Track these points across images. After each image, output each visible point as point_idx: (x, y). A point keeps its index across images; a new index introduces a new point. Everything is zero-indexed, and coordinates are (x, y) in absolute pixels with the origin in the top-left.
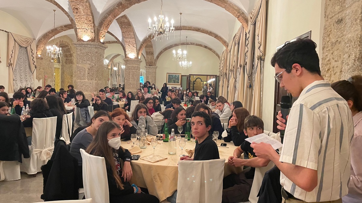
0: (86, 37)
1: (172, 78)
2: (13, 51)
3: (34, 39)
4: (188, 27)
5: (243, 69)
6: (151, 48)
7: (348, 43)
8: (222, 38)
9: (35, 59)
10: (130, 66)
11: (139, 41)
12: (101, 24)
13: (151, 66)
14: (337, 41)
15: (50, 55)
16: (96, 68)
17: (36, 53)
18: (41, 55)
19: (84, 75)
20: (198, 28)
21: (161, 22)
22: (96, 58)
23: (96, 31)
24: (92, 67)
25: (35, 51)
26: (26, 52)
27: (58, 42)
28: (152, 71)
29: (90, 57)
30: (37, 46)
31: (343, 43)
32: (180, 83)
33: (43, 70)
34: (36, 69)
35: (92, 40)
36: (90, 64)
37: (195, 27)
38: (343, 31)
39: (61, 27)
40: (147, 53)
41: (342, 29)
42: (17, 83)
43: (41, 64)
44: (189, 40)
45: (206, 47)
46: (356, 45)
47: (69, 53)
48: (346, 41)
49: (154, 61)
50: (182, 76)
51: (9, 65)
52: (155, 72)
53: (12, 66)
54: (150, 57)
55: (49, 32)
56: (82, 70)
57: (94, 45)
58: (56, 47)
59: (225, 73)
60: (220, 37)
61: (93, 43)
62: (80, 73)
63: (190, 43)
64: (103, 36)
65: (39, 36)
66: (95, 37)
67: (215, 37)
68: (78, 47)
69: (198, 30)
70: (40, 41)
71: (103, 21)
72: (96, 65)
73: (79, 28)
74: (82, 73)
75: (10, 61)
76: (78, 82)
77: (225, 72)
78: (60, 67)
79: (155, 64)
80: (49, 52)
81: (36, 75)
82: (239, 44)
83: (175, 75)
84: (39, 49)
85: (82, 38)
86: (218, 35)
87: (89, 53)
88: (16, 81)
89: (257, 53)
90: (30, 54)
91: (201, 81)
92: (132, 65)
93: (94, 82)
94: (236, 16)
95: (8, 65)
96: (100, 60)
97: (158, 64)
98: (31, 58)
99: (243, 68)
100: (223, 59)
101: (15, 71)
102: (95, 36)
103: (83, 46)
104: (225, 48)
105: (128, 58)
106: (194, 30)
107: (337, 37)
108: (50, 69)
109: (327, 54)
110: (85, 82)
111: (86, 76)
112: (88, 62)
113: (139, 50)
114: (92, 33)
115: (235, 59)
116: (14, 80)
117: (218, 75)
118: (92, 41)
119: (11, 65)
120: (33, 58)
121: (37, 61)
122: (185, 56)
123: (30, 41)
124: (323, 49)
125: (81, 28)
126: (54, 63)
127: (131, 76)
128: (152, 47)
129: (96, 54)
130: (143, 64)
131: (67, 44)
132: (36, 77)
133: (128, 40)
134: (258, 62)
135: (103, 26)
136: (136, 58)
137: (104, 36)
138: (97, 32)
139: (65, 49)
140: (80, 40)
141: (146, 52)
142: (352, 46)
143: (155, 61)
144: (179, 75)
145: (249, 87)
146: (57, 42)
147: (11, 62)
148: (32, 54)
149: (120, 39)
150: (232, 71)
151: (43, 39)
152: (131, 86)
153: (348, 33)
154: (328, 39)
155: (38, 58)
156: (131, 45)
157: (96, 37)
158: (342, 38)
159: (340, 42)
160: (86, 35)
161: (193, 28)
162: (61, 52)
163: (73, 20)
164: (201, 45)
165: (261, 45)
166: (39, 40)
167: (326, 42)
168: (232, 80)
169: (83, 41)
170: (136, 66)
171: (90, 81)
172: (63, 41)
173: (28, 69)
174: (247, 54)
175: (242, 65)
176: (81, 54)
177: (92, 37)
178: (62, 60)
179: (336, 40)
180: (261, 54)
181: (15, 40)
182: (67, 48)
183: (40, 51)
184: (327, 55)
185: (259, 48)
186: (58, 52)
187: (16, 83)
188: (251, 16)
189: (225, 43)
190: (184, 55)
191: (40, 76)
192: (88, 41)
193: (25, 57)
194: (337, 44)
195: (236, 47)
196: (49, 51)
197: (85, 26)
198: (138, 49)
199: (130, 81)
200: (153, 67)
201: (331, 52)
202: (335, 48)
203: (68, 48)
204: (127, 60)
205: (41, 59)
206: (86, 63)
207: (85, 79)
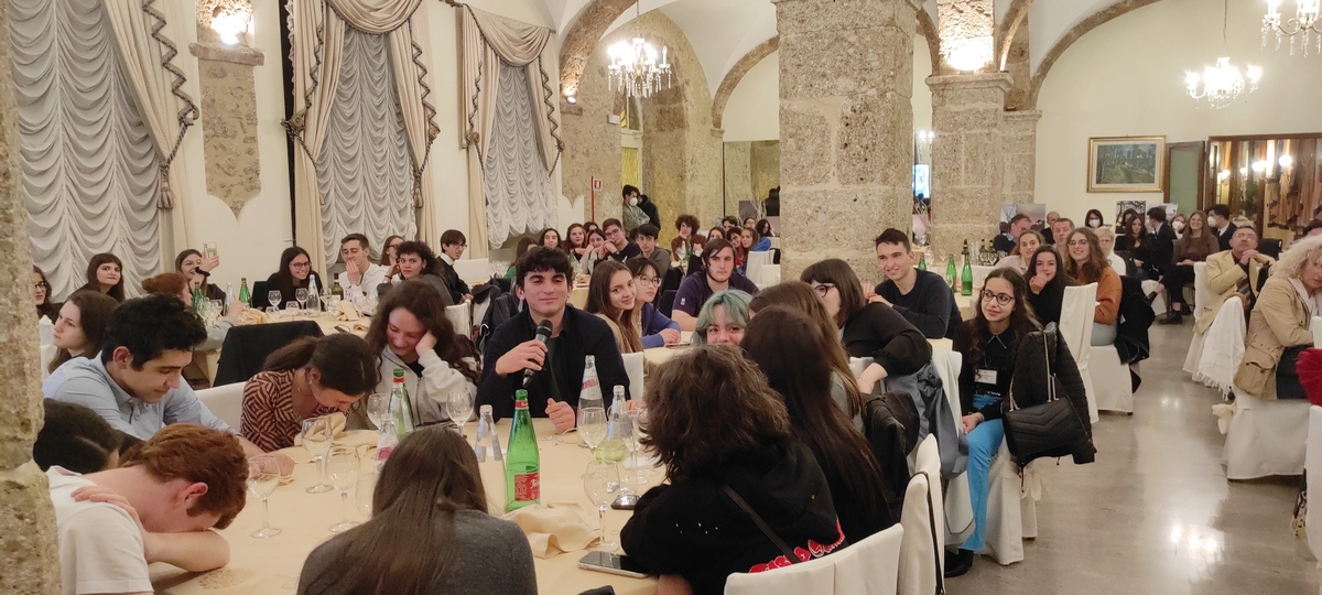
2: (481, 84)
3: (550, 31)
9: (556, 115)
13: (1014, 110)
16: (886, 110)
17: (561, 90)
18: (575, 96)
19: (820, 156)
22: (890, 55)
24: (868, 107)
25: (553, 84)
26: (524, 88)
28: (1020, 135)
29: (851, 51)
30: (563, 61)
32: (1157, 184)
33: (585, 160)
34: (562, 156)
36: (852, 95)
42: (499, 215)
43: (576, 132)
49: (1027, 88)
50: (1171, 149)
51: (469, 143)
52: (1032, 139)
53: (480, 144)
56: (808, 132)
58: (647, 47)
62: (800, 148)
65: (567, 16)
70: (571, 39)
72: (888, 95)
74: (810, 148)
75: (472, 125)
76: (790, 197)
78: (639, 145)
79: (1031, 102)
80: (618, 72)
81: (563, 179)
83: (1135, 146)
84: (569, 70)
87: (846, 34)
88: (494, 205)
90: (539, 93)
95: (464, 142)
98: (545, 109)
101: (491, 166)
108: (610, 153)
110: (825, 192)
111: (834, 160)
112: (845, 83)
113: (1005, 27)
116: (487, 203)
119: (476, 142)
120: (549, 108)
121: (562, 124)
123: (539, 40)
126: (621, 129)
127: (964, 158)
129: (889, 34)
132: (564, 186)
143: (1033, 86)
144: (1154, 145)
147: (475, 130)
148: (547, 93)
151: (583, 30)
155: (566, 109)
156: (967, 9)
162: (664, 65)
166: (569, 36)
171: (853, 187)
173: (533, 158)
176: (805, 43)
178: (644, 118)
181: (485, 39)
183: (574, 81)
186: (655, 70)
187: (495, 215)
191: (576, 183)
193: (523, 107)
196: (620, 64)
198: (1000, 22)
199: (958, 182)
200: (1021, 116)
204: (945, 84)
205: (579, 112)
206: (829, 92)
207: (825, 179)
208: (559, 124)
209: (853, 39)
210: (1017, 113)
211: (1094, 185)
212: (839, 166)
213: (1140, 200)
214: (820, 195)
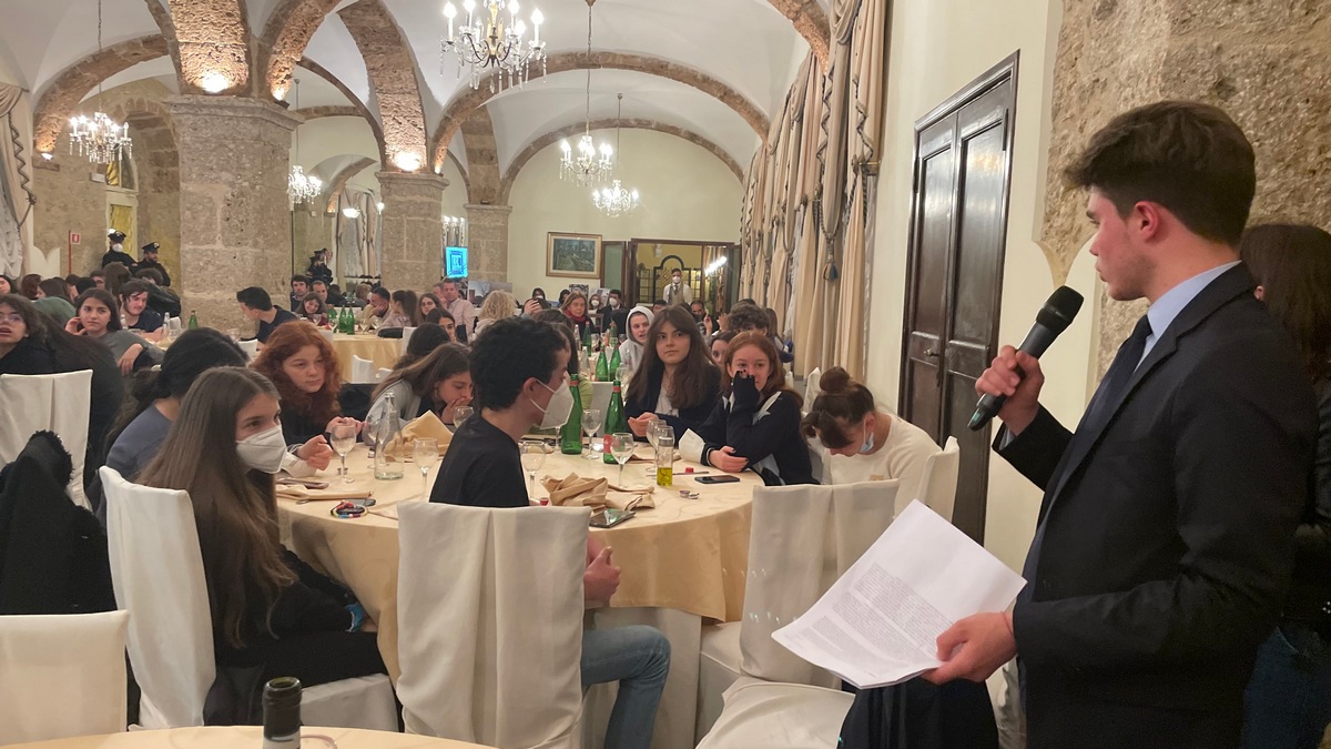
0: (215, 79)
1: (566, 253)
3: (22, 90)
4: (622, 55)
5: (814, 214)
6: (486, 137)
7: (1129, 86)
8: (747, 103)
9: (28, 170)
10: (402, 199)
11: (436, 104)
12: (274, 29)
13: (488, 204)
14: (1098, 80)
15: (84, 149)
16: (256, 197)
17: (35, 145)
18: (51, 153)
19: (209, 225)
20: (659, 62)
21: (494, 19)
22: (258, 162)
23: (254, 55)
24: (242, 194)
25: (27, 137)
27: (122, 105)
28: (493, 225)
29: (231, 154)
30: (37, 119)
31: (1113, 87)
32: (596, 272)
33: (62, 214)
34: (34, 209)
35: (240, 91)
36: (232, 184)
37: (647, 56)
38: (1115, 43)
39: (132, 44)
40: (473, 155)
41: (1114, 35)
43: (52, 187)
44: (630, 108)
45: (693, 137)
46: (1154, 88)
47: (166, 149)
48: (1123, 78)
49: (498, 188)
50: (605, 244)
52: (504, 230)
54: (482, 169)
55: (84, 65)
56: (201, 207)
57: (246, 109)
58: (108, 122)
59: (759, 235)
60: (739, 96)
61: (241, 102)
62: (194, 218)
63: (636, 120)
64: (284, 75)
65: (41, 80)
66: (249, 80)
67: (722, 98)
68: (186, 116)
69: (658, 68)
70: (47, 100)
71: (283, 15)
72: (257, 187)
73: (187, 43)
74: (202, 219)
76: (187, 252)
77: (758, 228)
78: (134, 204)
79: (501, 198)
80: (80, 140)
81: (35, 231)
82: (801, 121)
83: (581, 242)
84: (44, 128)
85: (198, 83)
86: (731, 91)
87: (227, 142)
89: (856, 148)
90: (8, 146)
91: (684, 269)
92: (410, 198)
93: (249, 251)
94: (788, 12)
96: (272, 168)
97: (516, 195)
98: (14, 163)
99: (813, 210)
100: (753, 181)
102: (250, 75)
103: (205, 111)
104: (759, 142)
105: (396, 169)
106: (644, 70)
107: (1095, 68)
108: (93, 209)
109: (1065, 132)
110: (212, 250)
111: (219, 228)
112: (225, 176)
113: (437, 139)
114: (239, 61)
115: (788, 176)
117: (737, 243)
118: (239, 95)
120: (19, 162)
121: (34, 178)
122: (607, 162)
123: (8, 98)
124: (1055, 115)
125: (194, 41)
126: (109, 188)
127: (406, 238)
128: (491, 133)
129: (257, 146)
130: (455, 194)
131: (157, 114)
132: (36, 237)
133: (392, 100)
134: (855, 181)
135: (281, 37)
136: (422, 170)
137: (288, 77)
138: (259, 59)
139: (152, 132)
140: (193, 89)
141: (470, 152)
142: (1141, 94)
143: (503, 187)
144: (594, 242)
145: (827, 277)
146: (119, 107)
148: (17, 148)
149: (363, 95)
150: (778, 224)
151: (60, 92)
152: (407, 277)
153: (1129, 48)
154: (1070, 79)
155: (39, 165)
156: (404, 122)
157: (255, 79)
158: (1112, 67)
159: (1105, 84)
160: (214, 71)
161: (639, 60)
162: (125, 139)
163: (164, 12)
164: (673, 130)
165: (865, 118)
166: (45, 95)
167: (1065, 89)
168: (779, 258)
169: (206, 94)
170: (425, 199)
171: (232, 249)
172: (140, 103)
174: (823, 155)
175: (811, 198)
176: (197, 145)
177: (240, 80)
178: (139, 178)
179: (1094, 79)
180: (867, 150)
182: (159, 128)
183: (51, 139)
184: (1064, 138)
185: (860, 127)
186: (116, 141)
188: (838, 12)
189: (758, 121)
190: (601, 161)
191: (52, 235)
192: (223, 93)
194: (1098, 91)
195: (793, 132)
196: (81, 133)
197: (210, 34)
198: (431, 135)
199: (401, 257)
200: (494, 210)
201: (1078, 124)
202: (1091, 109)
203: (163, 131)
204: (391, 178)
205: (56, 167)
206: (216, 180)
207: (214, 242)
208: (31, 178)
209: (232, 146)
210: (490, 207)
211: (552, 271)
212: (223, 234)
213: (585, 284)
214: (210, 253)
